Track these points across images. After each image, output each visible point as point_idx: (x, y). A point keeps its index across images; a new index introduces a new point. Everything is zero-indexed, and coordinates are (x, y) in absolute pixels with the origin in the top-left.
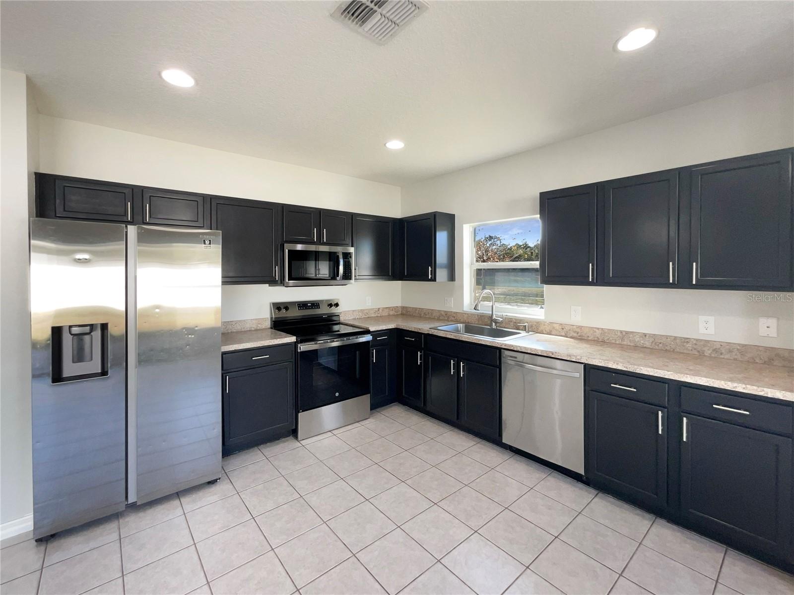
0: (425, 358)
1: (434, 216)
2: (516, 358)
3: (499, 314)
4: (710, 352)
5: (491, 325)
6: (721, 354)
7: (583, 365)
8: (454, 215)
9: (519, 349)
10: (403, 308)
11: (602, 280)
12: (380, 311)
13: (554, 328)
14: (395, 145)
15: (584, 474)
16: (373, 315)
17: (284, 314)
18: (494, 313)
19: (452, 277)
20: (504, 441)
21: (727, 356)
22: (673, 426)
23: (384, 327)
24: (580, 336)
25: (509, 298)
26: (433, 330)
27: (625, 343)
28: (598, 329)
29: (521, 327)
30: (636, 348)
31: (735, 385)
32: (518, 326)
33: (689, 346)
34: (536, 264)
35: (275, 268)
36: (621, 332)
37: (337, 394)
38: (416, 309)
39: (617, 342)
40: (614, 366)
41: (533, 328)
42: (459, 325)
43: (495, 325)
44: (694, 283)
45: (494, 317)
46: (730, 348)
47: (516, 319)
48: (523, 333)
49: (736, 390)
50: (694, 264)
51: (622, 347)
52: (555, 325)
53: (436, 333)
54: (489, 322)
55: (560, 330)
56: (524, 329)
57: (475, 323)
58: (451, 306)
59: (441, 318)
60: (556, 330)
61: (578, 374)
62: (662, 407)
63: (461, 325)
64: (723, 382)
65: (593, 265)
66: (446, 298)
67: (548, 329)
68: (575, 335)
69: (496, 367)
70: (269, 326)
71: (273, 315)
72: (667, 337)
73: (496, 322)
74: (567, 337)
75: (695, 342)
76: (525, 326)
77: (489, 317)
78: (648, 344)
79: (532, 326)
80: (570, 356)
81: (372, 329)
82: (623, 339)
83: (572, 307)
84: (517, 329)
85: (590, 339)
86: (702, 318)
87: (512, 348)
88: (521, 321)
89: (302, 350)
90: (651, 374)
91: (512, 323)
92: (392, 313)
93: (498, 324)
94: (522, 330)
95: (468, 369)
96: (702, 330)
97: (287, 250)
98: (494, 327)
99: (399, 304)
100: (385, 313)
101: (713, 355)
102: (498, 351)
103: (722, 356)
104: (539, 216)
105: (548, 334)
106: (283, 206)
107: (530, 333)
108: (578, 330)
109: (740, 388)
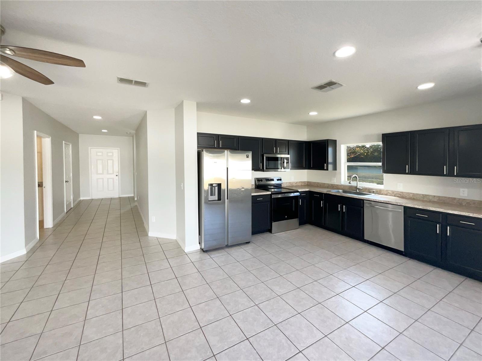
0: (325, 204)
1: (327, 141)
2: (371, 204)
3: (360, 186)
4: (465, 204)
5: (357, 191)
6: (470, 205)
7: (403, 207)
8: (336, 140)
9: (372, 200)
10: (308, 182)
11: (412, 172)
12: (298, 183)
13: (388, 192)
14: (313, 113)
15: (403, 251)
16: (295, 185)
17: (261, 183)
18: (358, 185)
19: (335, 168)
20: (365, 238)
21: (473, 206)
22: (444, 230)
23: (304, 190)
24: (402, 196)
25: (364, 179)
26: (329, 192)
27: (425, 200)
28: (411, 193)
29: (372, 192)
30: (430, 201)
31: (469, 214)
32: (370, 191)
33: (455, 201)
34: (380, 164)
35: (260, 164)
36: (423, 195)
37: (286, 217)
38: (315, 183)
39: (421, 199)
40: (418, 207)
41: (379, 192)
42: (340, 190)
43: (359, 191)
44: (455, 174)
45: (358, 187)
46: (474, 202)
47: (369, 188)
48: (373, 194)
49: (470, 216)
50: (455, 167)
51: (423, 201)
52: (389, 191)
53: (330, 193)
54: (355, 189)
55: (392, 193)
56: (374, 192)
57: (347, 189)
58: (335, 182)
59: (329, 187)
60: (390, 193)
61: (402, 210)
62: (439, 223)
63: (341, 190)
64: (464, 213)
65: (408, 166)
66: (332, 178)
67: (385, 193)
68: (400, 196)
69: (362, 208)
70: (254, 188)
71: (257, 183)
72: (445, 197)
73: (359, 189)
74: (395, 196)
75: (458, 199)
76: (374, 191)
77: (355, 187)
78: (436, 200)
79: (377, 192)
80: (397, 203)
81: (299, 190)
82: (424, 198)
83: (398, 184)
84: (369, 193)
85: (407, 197)
86: (461, 190)
87: (369, 200)
88: (372, 189)
89: (274, 197)
90: (434, 210)
91: (367, 190)
92: (303, 184)
93: (360, 190)
94: (372, 193)
95: (347, 209)
96: (461, 194)
97: (265, 157)
98: (358, 191)
99: (306, 180)
100: (300, 184)
101: (466, 205)
102: (362, 201)
103: (470, 206)
104: (381, 142)
105: (385, 195)
106: (262, 139)
107: (377, 194)
108: (401, 194)
109: (471, 215)
